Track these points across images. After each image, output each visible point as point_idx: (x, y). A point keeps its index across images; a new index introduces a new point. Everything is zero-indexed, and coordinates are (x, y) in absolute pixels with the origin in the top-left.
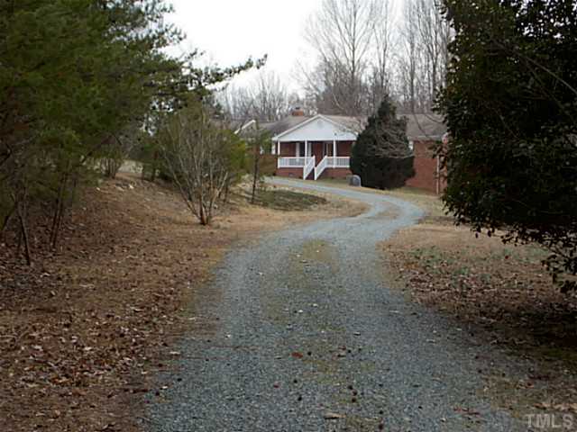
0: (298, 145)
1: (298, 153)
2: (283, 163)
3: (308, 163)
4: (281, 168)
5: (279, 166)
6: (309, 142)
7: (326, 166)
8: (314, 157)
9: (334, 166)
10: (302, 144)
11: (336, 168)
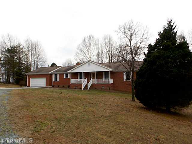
0: (79, 74)
1: (79, 77)
2: (73, 81)
3: (84, 82)
4: (72, 84)
5: (71, 83)
6: (84, 72)
7: (92, 83)
8: (86, 79)
9: (96, 83)
10: (81, 73)
11: (97, 84)
